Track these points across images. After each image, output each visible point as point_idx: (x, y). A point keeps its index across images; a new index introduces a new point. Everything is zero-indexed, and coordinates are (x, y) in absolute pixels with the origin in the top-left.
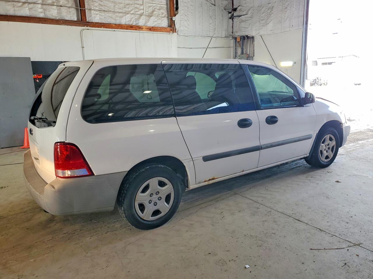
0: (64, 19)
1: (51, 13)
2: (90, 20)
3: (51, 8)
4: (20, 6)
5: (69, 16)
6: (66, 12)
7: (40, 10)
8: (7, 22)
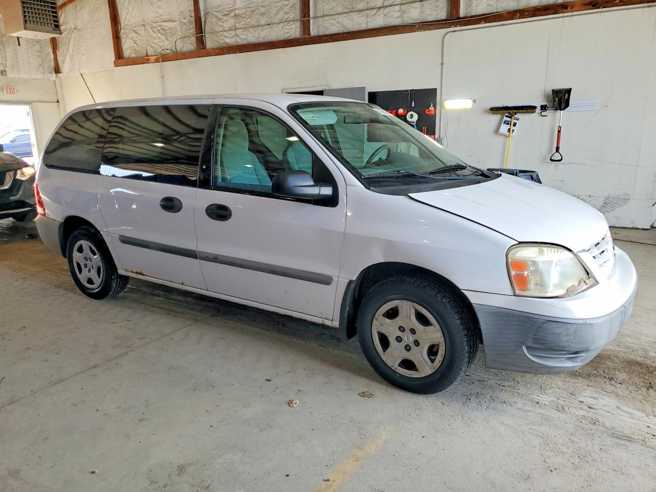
0: (426, 21)
1: (410, 15)
2: (469, 13)
3: (412, 7)
4: (374, 15)
5: (435, 13)
6: (432, 8)
7: (398, 14)
8: (353, 40)
